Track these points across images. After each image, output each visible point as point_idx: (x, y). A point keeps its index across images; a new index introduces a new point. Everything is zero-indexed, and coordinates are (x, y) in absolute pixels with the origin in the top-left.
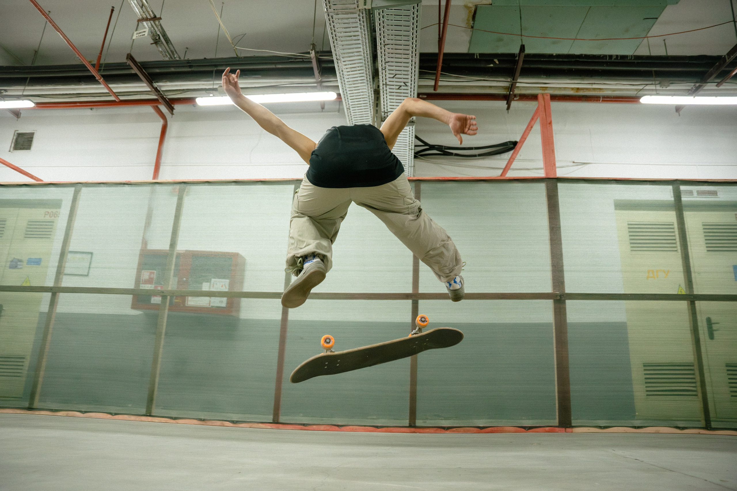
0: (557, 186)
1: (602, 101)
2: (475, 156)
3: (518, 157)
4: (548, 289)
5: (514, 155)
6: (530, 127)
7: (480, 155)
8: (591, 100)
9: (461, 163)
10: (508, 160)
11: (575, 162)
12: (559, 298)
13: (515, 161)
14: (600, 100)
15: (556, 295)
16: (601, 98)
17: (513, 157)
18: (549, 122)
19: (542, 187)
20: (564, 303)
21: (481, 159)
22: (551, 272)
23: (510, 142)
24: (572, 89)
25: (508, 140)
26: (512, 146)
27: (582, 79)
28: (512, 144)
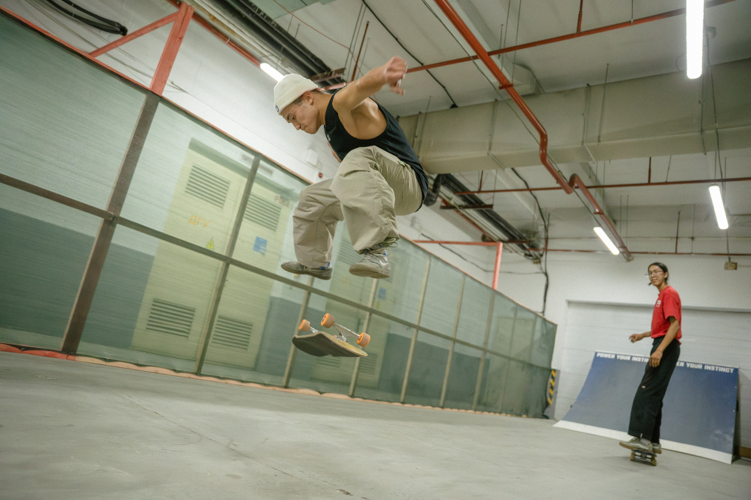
0: (157, 105)
1: (229, 43)
2: (70, 14)
3: (123, 47)
4: (103, 206)
5: (120, 43)
6: (153, 26)
7: (76, 16)
8: (219, 36)
9: (46, 10)
10: (108, 43)
11: (174, 83)
12: (111, 219)
13: (117, 48)
14: (226, 41)
15: (110, 216)
16: (229, 39)
17: (117, 44)
18: (180, 36)
19: (142, 97)
20: (114, 226)
21: (77, 22)
22: (113, 190)
23: (118, 24)
24: (210, 15)
25: (117, 21)
26: (119, 29)
27: (224, 12)
28: (118, 27)
